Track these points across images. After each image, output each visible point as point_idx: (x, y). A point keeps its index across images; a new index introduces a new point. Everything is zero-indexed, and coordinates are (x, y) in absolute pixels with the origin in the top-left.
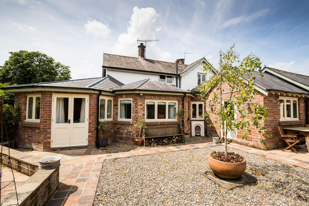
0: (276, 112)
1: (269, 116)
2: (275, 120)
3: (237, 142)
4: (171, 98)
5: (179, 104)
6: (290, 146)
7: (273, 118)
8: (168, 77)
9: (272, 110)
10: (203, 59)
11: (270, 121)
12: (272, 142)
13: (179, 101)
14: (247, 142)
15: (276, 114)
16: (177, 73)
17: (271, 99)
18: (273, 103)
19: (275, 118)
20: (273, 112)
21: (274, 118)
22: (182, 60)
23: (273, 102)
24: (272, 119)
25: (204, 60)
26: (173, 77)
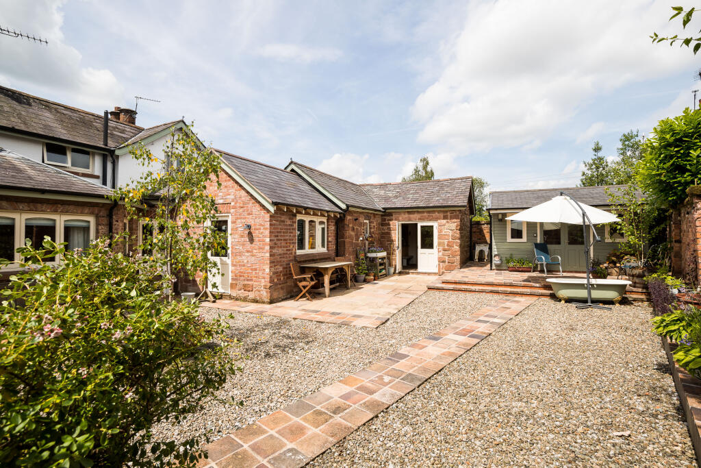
0: (290, 240)
1: (278, 247)
2: (288, 252)
3: (230, 297)
4: (71, 207)
5: (98, 224)
6: (304, 291)
7: (285, 249)
8: (74, 150)
9: (284, 236)
10: (179, 122)
11: (280, 255)
12: (282, 288)
13: (97, 217)
14: (246, 293)
15: (290, 243)
16: (106, 145)
17: (283, 218)
18: (286, 225)
19: (289, 250)
20: (285, 240)
21: (287, 250)
22: (131, 114)
23: (285, 223)
24: (283, 252)
25: (181, 125)
26: (94, 154)
